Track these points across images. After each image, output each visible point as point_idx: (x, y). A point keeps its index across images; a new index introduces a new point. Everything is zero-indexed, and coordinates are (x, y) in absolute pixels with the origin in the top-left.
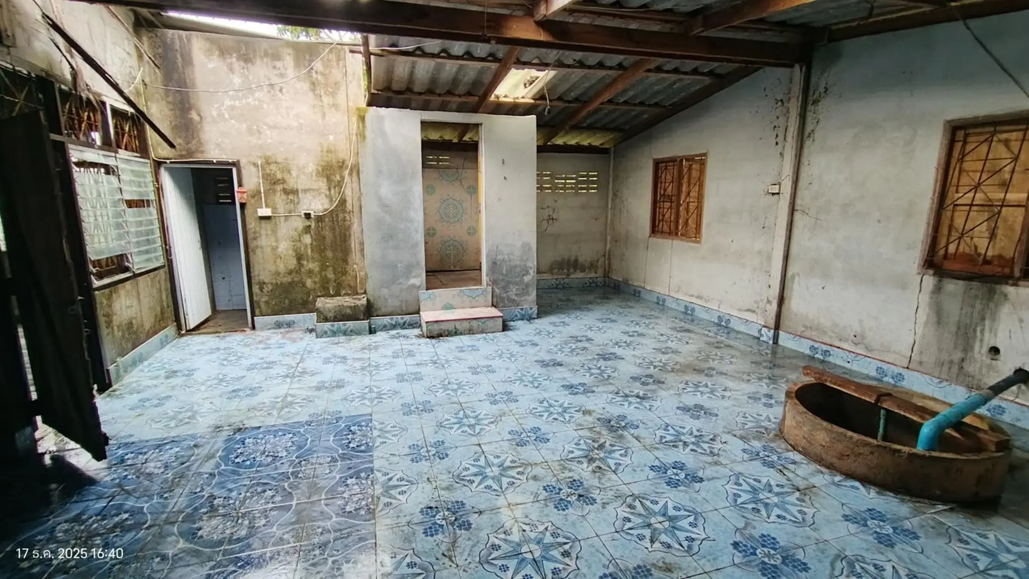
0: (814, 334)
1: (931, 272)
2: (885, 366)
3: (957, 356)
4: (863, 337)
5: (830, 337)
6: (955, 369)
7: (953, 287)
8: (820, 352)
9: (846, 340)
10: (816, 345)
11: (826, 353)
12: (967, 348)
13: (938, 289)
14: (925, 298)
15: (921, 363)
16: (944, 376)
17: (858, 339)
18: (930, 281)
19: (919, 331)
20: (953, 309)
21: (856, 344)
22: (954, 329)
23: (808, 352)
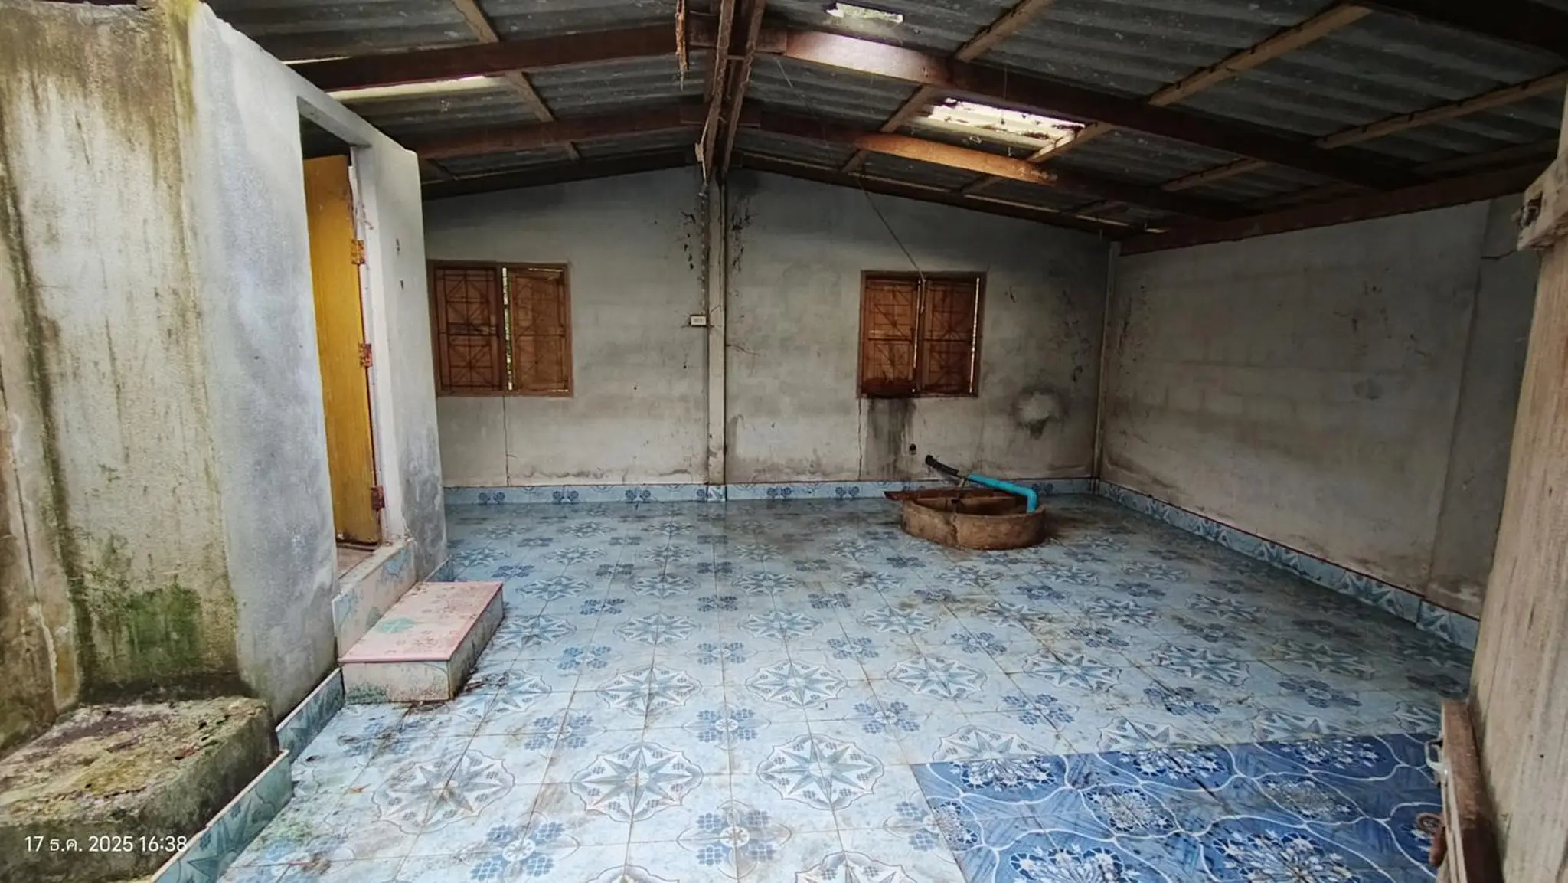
0: (768, 476)
1: (865, 395)
2: (842, 485)
3: (892, 458)
4: (819, 465)
5: (787, 474)
6: (891, 470)
7: (882, 405)
8: (779, 492)
9: (803, 473)
10: (774, 487)
11: (787, 491)
12: (896, 451)
13: (872, 409)
14: (864, 418)
15: (868, 473)
16: (886, 478)
17: (816, 468)
18: (865, 403)
19: (863, 447)
20: (884, 421)
21: (813, 473)
22: (886, 438)
23: (765, 496)
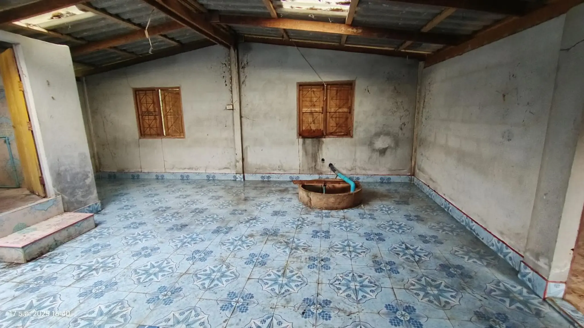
0: (261, 171)
1: (301, 137)
2: (292, 175)
3: (314, 164)
4: (282, 166)
5: (269, 170)
6: (314, 170)
7: (309, 141)
8: (266, 178)
9: (276, 170)
10: (264, 175)
11: (269, 177)
12: (316, 161)
13: (304, 143)
14: (301, 147)
15: (303, 170)
16: (311, 173)
17: (280, 168)
18: (301, 140)
19: (301, 160)
20: (310, 149)
21: (280, 170)
22: (311, 156)
23: (260, 179)
